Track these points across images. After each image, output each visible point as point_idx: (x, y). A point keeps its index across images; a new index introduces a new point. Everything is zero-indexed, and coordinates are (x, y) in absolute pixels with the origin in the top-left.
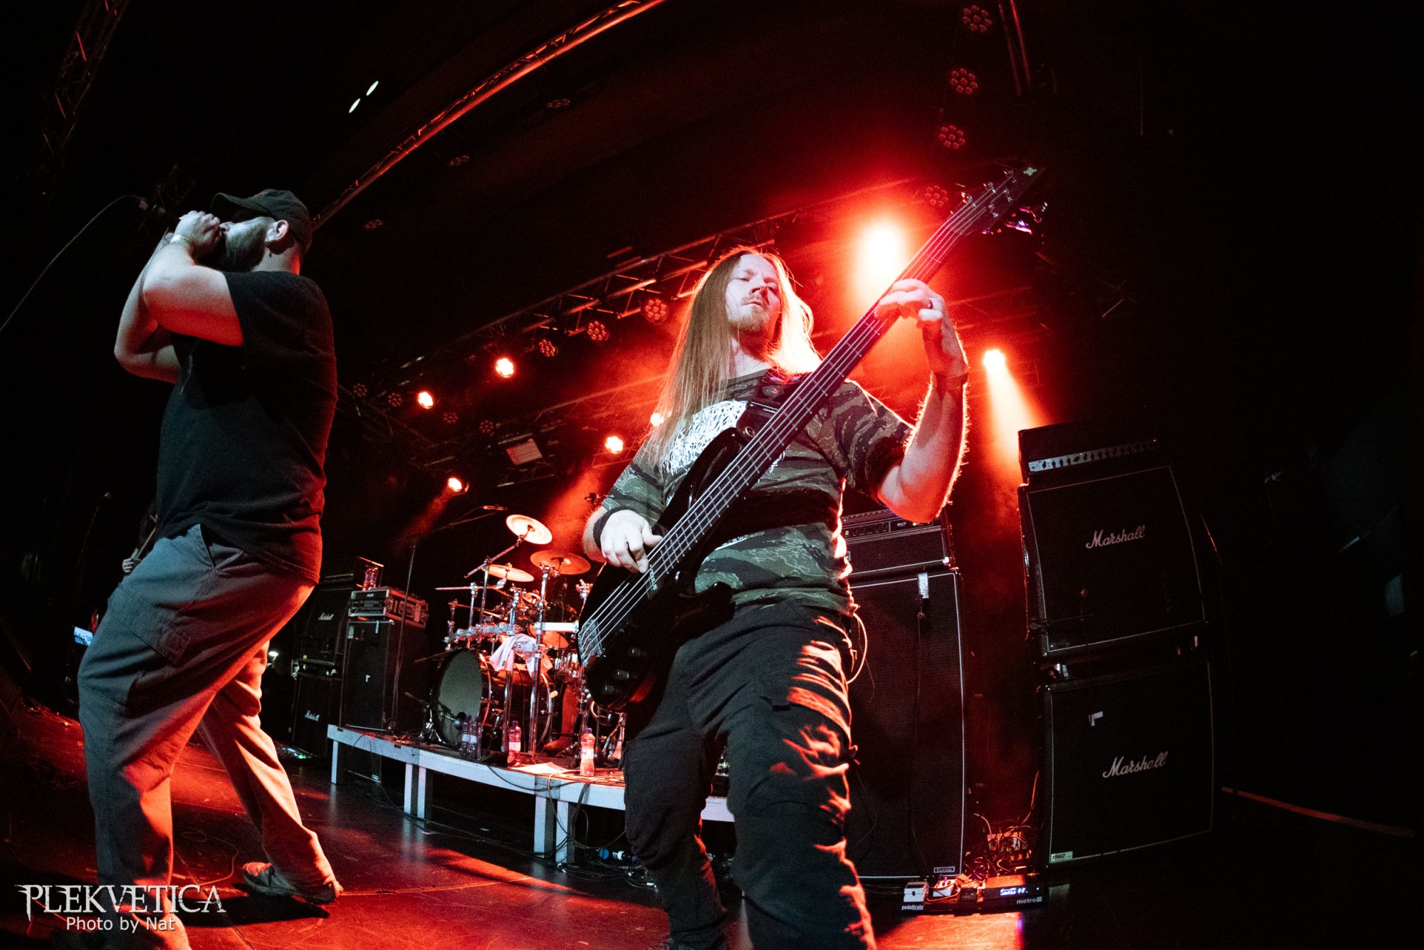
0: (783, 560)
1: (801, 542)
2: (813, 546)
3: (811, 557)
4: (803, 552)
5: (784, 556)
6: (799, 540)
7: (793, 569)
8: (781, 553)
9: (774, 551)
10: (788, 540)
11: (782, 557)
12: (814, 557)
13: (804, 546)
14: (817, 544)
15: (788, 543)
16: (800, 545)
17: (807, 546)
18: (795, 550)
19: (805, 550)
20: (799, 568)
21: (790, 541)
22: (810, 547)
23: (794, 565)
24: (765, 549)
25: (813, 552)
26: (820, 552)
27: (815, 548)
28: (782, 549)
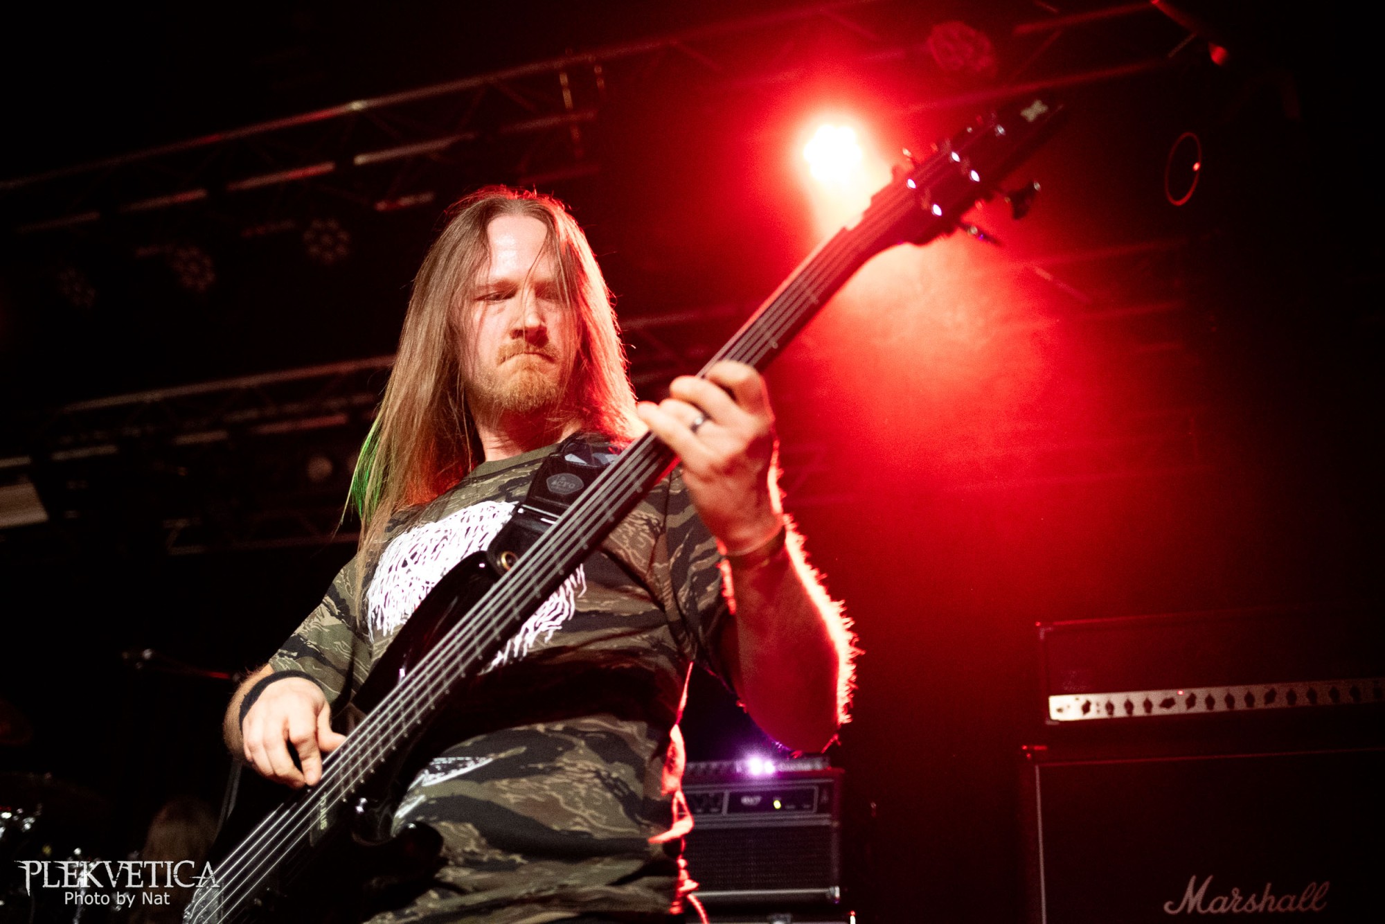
0: (557, 800)
1: (592, 765)
2: (615, 775)
3: (609, 795)
4: (595, 785)
5: (559, 793)
6: (588, 763)
7: (575, 815)
8: (554, 787)
9: (540, 782)
10: (567, 764)
11: (554, 794)
12: (616, 795)
13: (598, 774)
14: (621, 771)
15: (568, 768)
16: (589, 771)
17: (603, 773)
18: (581, 781)
19: (597, 781)
20: (586, 814)
21: (574, 765)
22: (609, 776)
23: (577, 808)
24: (524, 780)
25: (611, 785)
26: (626, 786)
27: (616, 780)
28: (556, 779)
